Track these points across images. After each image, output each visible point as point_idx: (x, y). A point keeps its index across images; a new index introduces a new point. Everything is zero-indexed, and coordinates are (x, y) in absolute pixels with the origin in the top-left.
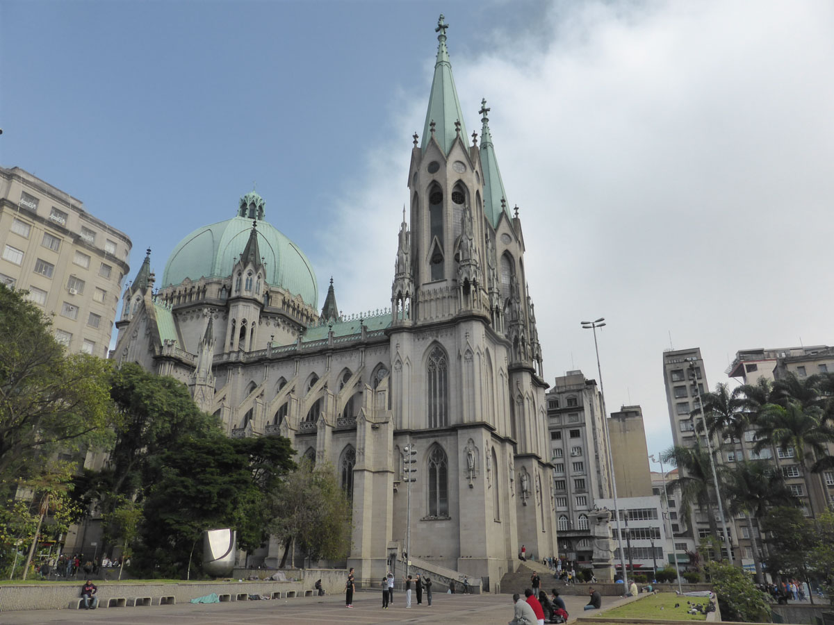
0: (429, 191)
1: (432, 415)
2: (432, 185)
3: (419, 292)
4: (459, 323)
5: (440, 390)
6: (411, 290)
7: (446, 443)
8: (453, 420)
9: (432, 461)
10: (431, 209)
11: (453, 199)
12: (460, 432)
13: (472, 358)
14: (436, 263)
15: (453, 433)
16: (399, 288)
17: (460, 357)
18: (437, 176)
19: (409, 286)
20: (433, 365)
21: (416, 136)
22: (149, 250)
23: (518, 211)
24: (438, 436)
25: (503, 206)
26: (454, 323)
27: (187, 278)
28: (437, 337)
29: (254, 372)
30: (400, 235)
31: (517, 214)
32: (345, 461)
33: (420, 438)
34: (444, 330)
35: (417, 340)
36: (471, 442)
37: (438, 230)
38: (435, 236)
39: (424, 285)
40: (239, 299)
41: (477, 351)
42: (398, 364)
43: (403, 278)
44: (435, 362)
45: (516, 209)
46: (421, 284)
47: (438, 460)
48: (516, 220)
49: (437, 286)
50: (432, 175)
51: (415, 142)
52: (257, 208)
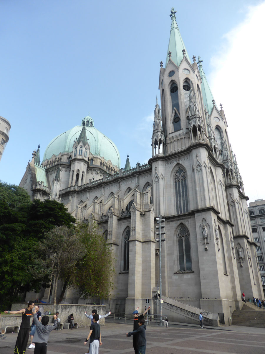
0: (170, 86)
1: (178, 207)
2: (171, 83)
3: (167, 138)
4: (192, 150)
5: (183, 192)
6: (162, 138)
7: (188, 223)
8: (192, 208)
9: (180, 235)
10: (171, 95)
11: (184, 88)
12: (196, 215)
13: (201, 169)
14: (176, 122)
15: (192, 216)
16: (155, 137)
17: (193, 170)
18: (173, 78)
19: (161, 136)
20: (178, 178)
21: (161, 63)
22: (39, 146)
23: (222, 106)
24: (182, 219)
25: (214, 103)
26: (188, 151)
27: (54, 155)
28: (179, 161)
29: (82, 196)
30: (155, 111)
31: (221, 108)
32: (126, 237)
33: (172, 221)
34: (183, 157)
35: (167, 165)
36: (204, 220)
37: (176, 105)
38: (175, 108)
39: (169, 134)
40: (75, 159)
41: (204, 165)
42: (156, 179)
43: (157, 132)
44: (179, 176)
45: (221, 105)
46: (168, 134)
47: (183, 234)
48: (222, 111)
49: (177, 133)
50: (171, 78)
51: (161, 66)
52: (90, 123)
